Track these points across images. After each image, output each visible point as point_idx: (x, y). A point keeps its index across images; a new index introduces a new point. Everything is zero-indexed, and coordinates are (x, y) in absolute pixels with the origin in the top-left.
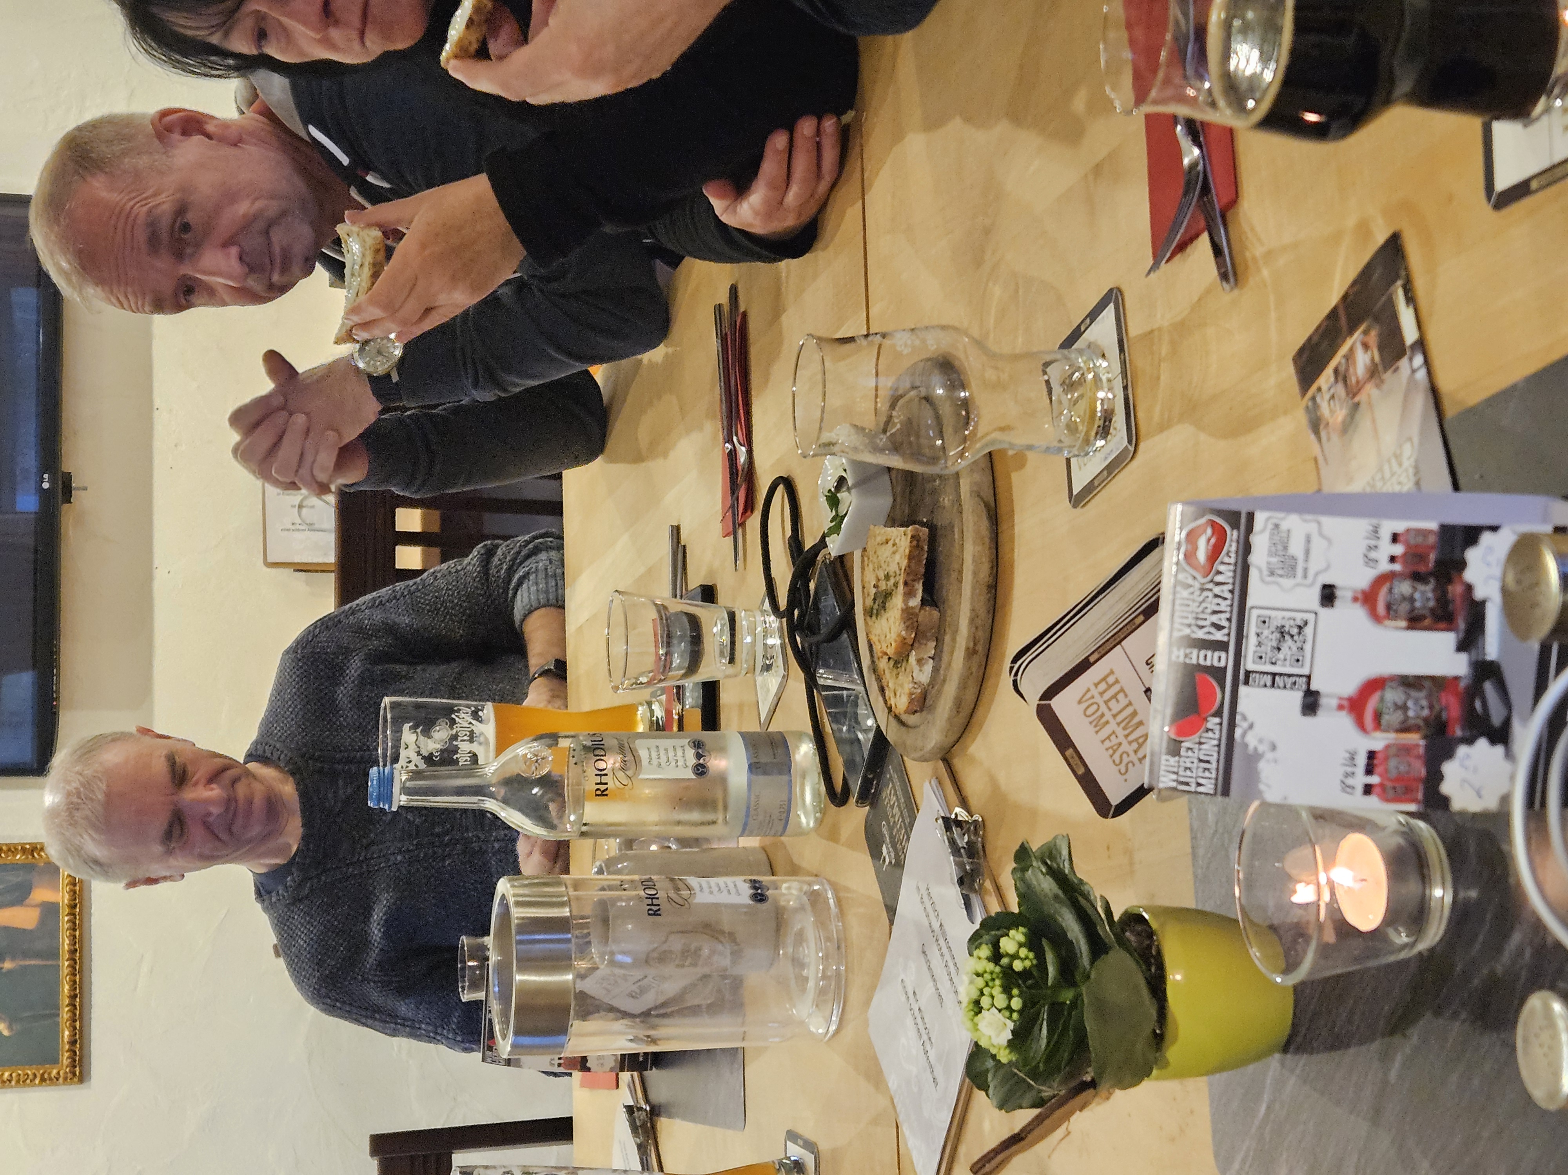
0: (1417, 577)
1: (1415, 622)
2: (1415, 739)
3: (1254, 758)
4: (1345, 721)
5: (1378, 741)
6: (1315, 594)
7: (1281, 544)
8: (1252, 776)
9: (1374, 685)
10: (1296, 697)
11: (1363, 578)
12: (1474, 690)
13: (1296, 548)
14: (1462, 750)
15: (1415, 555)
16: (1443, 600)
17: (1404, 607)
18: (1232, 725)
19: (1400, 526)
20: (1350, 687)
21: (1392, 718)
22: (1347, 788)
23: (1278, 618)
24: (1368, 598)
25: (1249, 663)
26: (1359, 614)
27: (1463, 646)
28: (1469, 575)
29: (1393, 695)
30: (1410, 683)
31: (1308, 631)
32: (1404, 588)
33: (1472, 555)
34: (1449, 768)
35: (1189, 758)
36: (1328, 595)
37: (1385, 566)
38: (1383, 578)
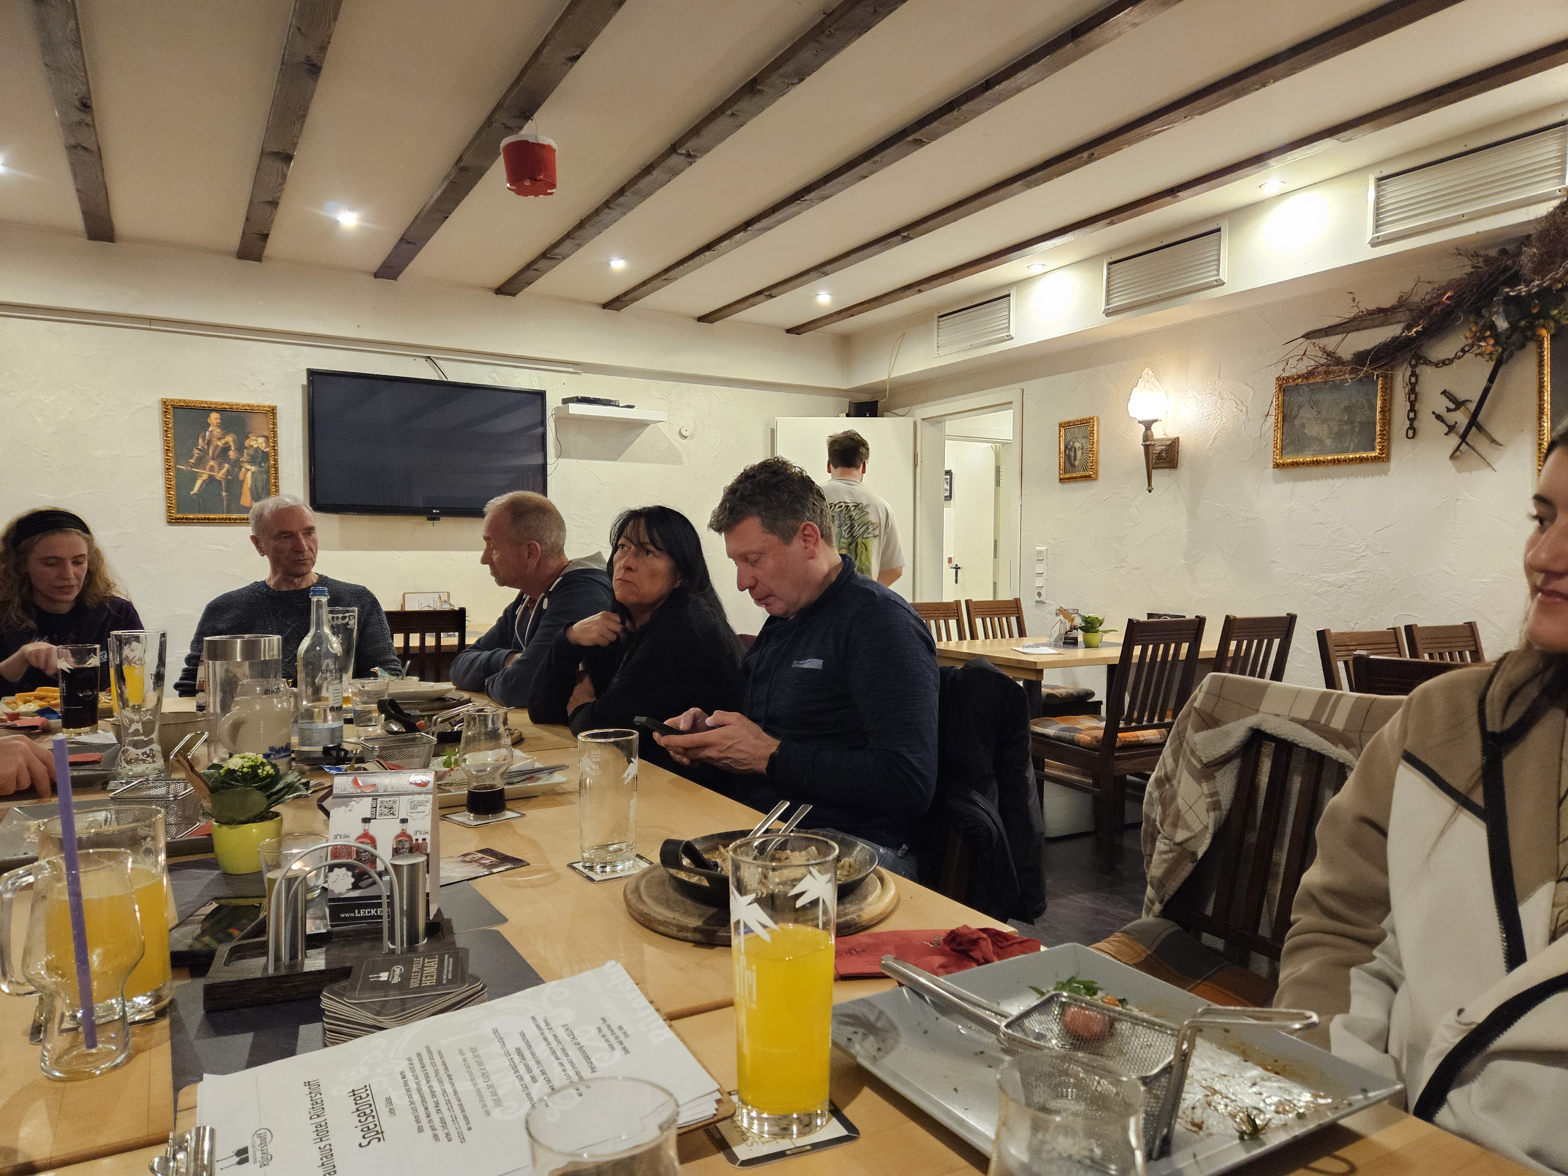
0: (410, 849)
1: (395, 845)
2: (354, 857)
3: (346, 805)
4: (360, 832)
5: (353, 845)
6: (404, 817)
7: (421, 804)
9: (373, 840)
10: (369, 816)
11: (410, 831)
12: (371, 875)
13: (420, 809)
14: (350, 874)
15: (418, 848)
17: (400, 846)
18: (357, 797)
19: (428, 841)
20: (372, 832)
21: (361, 849)
22: (336, 839)
23: (396, 806)
24: (403, 833)
25: (380, 800)
26: (398, 831)
29: (370, 846)
30: (374, 852)
31: (392, 816)
32: (407, 845)
34: (344, 870)
36: (404, 821)
37: (414, 838)
38: (410, 837)
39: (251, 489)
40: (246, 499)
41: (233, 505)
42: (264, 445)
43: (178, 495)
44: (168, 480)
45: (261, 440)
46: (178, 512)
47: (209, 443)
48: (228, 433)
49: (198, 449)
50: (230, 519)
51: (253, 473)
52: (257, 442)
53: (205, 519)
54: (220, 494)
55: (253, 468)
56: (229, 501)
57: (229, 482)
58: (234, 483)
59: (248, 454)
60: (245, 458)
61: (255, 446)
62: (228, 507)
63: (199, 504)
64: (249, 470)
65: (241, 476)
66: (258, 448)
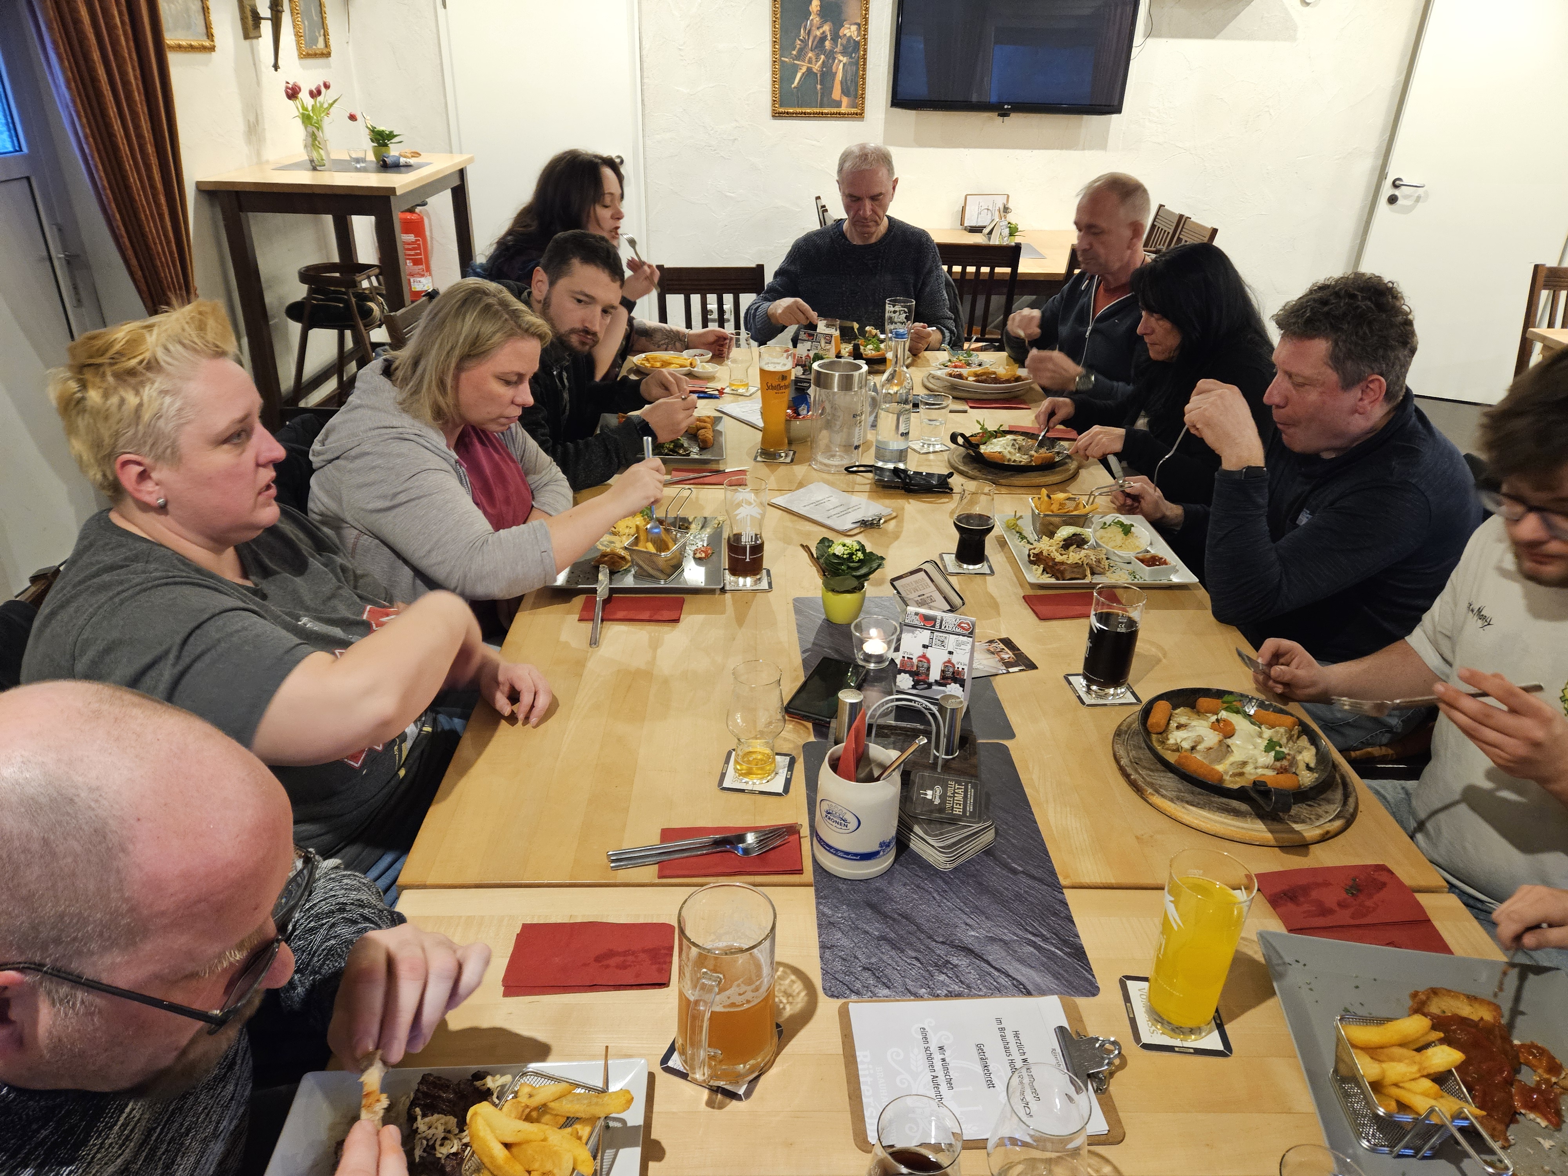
0: (953, 673)
1: (943, 671)
2: (915, 669)
3: (913, 633)
4: (921, 654)
5: (915, 661)
6: (951, 650)
7: (964, 643)
8: (909, 632)
9: (928, 661)
10: (927, 643)
11: (954, 661)
12: (925, 683)
13: (962, 647)
14: (911, 678)
15: (959, 673)
16: (947, 678)
17: (946, 669)
18: (921, 628)
19: (966, 670)
20: (928, 655)
21: (920, 664)
22: (904, 653)
23: (946, 641)
24: (949, 661)
25: (936, 634)
26: (946, 659)
27: (936, 681)
28: (953, 684)
29: (926, 665)
30: (928, 669)
31: (942, 648)
32: (951, 670)
33: (958, 685)
34: (907, 675)
35: (914, 617)
36: (951, 653)
37: (957, 666)
38: (954, 665)
39: (841, 83)
40: (837, 94)
41: (825, 99)
42: (856, 33)
43: (781, 88)
44: (774, 73)
45: (854, 28)
46: (781, 106)
47: (809, 33)
48: (825, 22)
49: (800, 40)
50: (822, 114)
51: (844, 64)
52: (850, 31)
53: (802, 113)
54: (816, 88)
55: (845, 59)
56: (822, 94)
57: (823, 74)
58: (827, 75)
59: (842, 44)
60: (839, 48)
61: (848, 35)
62: (822, 100)
63: (798, 97)
64: (840, 61)
65: (834, 70)
66: (851, 36)
